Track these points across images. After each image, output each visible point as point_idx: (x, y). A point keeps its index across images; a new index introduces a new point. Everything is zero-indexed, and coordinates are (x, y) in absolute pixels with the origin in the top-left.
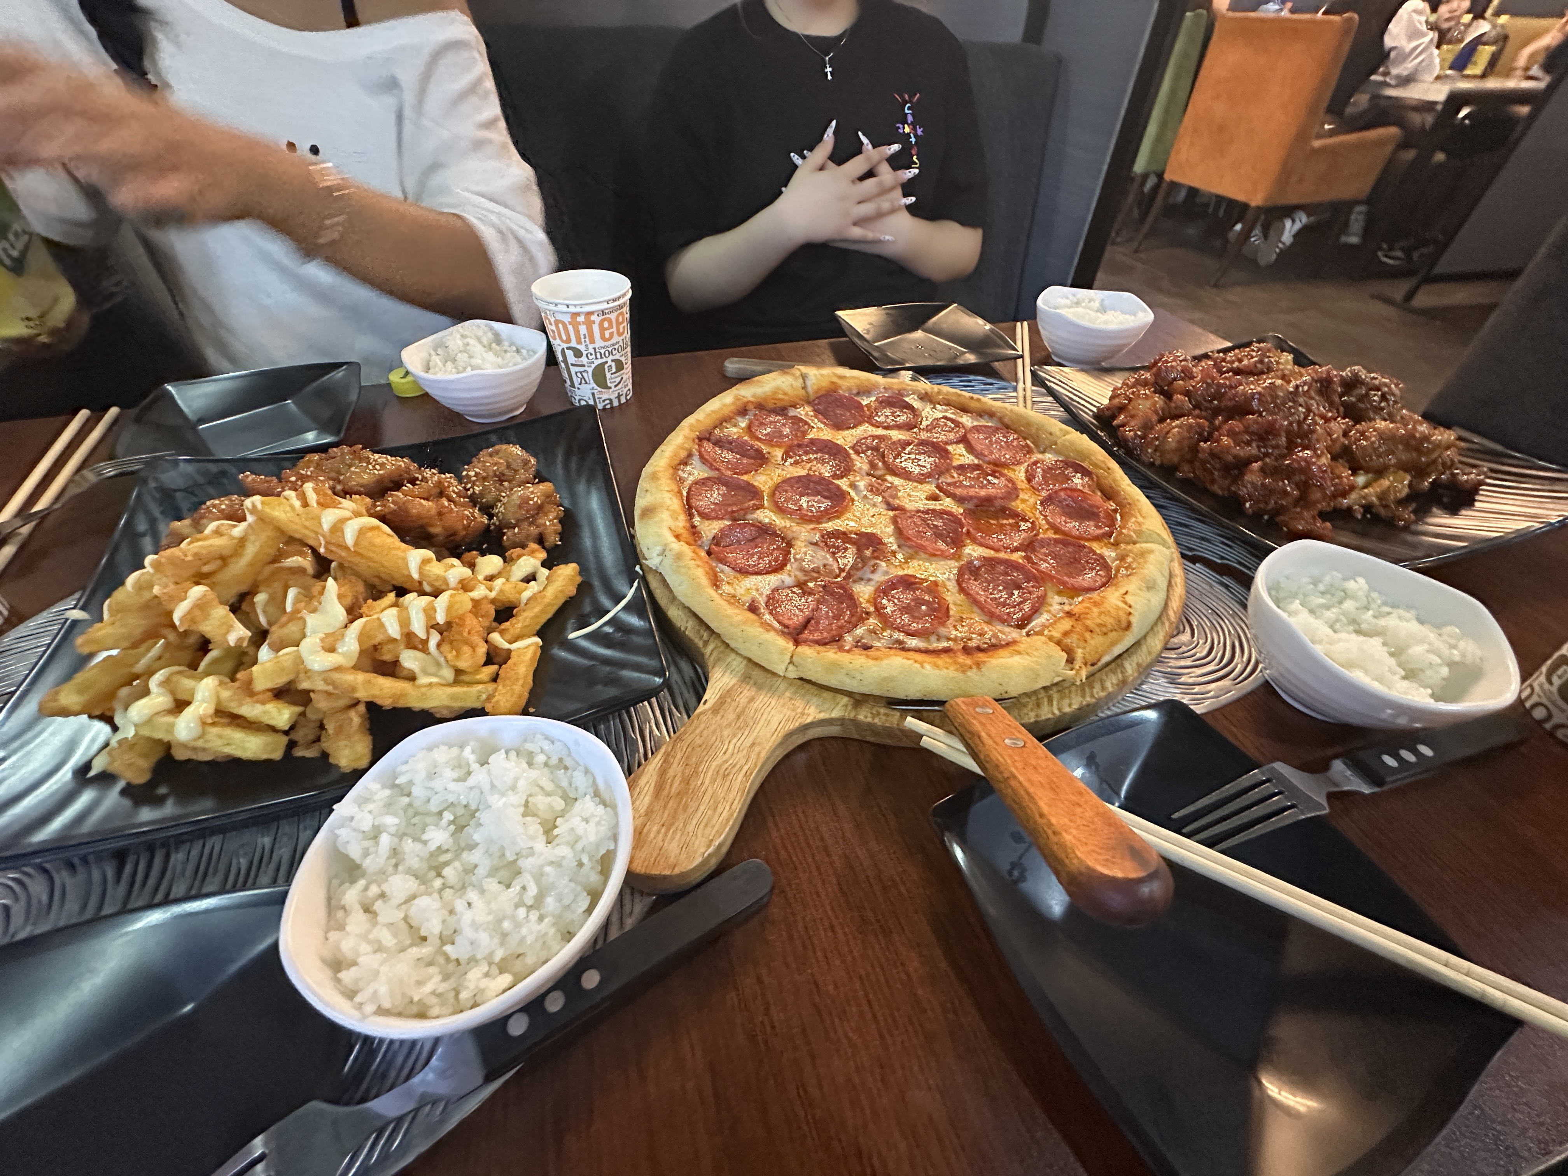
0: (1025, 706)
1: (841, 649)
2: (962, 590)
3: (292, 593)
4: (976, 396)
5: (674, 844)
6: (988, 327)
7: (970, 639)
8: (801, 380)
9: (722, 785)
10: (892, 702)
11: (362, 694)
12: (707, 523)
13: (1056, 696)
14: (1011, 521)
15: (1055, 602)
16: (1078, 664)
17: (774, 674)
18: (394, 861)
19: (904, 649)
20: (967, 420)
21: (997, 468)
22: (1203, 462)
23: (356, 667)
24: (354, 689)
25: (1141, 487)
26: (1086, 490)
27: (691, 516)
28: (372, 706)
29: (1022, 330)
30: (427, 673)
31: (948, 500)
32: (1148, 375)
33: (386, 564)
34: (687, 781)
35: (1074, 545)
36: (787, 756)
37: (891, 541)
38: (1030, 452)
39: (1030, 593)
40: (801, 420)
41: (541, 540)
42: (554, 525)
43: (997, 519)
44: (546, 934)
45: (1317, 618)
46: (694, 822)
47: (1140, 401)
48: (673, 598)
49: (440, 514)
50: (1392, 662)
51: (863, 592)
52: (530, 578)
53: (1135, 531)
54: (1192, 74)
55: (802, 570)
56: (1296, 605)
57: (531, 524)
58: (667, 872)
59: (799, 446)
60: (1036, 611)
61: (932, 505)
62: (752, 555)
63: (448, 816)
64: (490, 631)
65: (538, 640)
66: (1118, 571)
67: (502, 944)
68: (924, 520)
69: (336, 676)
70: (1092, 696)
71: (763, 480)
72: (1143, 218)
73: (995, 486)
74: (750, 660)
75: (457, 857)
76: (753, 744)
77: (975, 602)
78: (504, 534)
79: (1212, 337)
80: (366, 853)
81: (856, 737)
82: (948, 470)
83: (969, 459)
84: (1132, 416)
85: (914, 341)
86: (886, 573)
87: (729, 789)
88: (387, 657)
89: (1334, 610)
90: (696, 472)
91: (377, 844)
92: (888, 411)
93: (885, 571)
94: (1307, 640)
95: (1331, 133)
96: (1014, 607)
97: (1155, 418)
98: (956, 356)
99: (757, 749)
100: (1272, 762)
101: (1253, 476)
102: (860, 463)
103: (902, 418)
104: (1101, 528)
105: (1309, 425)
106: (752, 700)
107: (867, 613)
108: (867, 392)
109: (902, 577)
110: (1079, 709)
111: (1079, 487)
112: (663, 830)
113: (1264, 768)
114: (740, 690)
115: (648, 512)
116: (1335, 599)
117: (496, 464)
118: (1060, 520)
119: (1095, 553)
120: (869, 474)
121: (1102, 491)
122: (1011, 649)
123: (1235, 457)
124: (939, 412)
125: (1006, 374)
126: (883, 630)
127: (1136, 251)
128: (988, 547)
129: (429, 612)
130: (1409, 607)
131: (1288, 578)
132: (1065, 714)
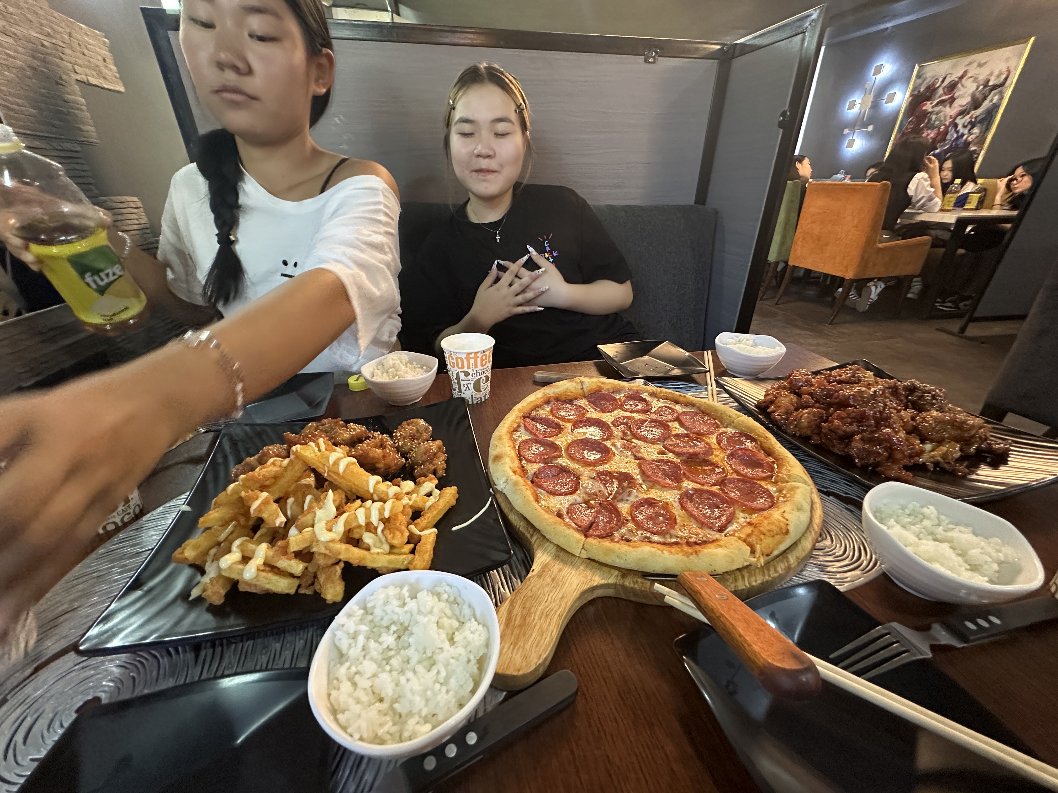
0: (727, 580)
1: (612, 540)
2: (683, 508)
3: (309, 498)
4: (683, 394)
5: (518, 656)
6: (687, 354)
7: (691, 537)
8: (580, 385)
9: (545, 621)
10: (645, 575)
11: (343, 557)
12: (530, 465)
13: (746, 575)
14: (710, 468)
15: (741, 518)
16: (758, 554)
17: (573, 555)
18: (363, 653)
19: (650, 542)
20: (678, 408)
21: (699, 436)
22: (825, 434)
23: (341, 541)
24: (339, 553)
25: (789, 449)
26: (754, 450)
27: (521, 460)
28: (347, 563)
29: (708, 355)
30: (375, 546)
31: (671, 454)
32: (785, 383)
33: (356, 483)
34: (524, 618)
35: (749, 482)
36: (582, 608)
37: (638, 477)
38: (718, 427)
39: (725, 511)
40: (581, 407)
41: (435, 473)
42: (442, 464)
43: (701, 466)
44: (450, 702)
45: (907, 530)
46: (530, 643)
47: (782, 398)
48: (512, 508)
49: (384, 457)
50: (960, 559)
51: (624, 508)
52: (429, 495)
53: (786, 475)
54: (797, 211)
55: (586, 493)
56: (892, 522)
57: (430, 463)
58: (515, 673)
59: (581, 422)
60: (729, 521)
61: (661, 457)
62: (557, 484)
63: (393, 628)
64: (409, 524)
65: (435, 530)
66: (778, 499)
67: (426, 705)
68: (657, 466)
69: (331, 545)
70: (769, 576)
71: (562, 441)
72: (779, 286)
73: (698, 447)
74: (558, 546)
75: (398, 653)
76: (562, 597)
77: (691, 515)
78: (415, 469)
79: (825, 360)
80: (350, 647)
81: (624, 597)
82: (669, 437)
83: (681, 431)
84: (779, 407)
85: (644, 361)
86: (637, 497)
87: (550, 624)
88: (356, 536)
89: (918, 526)
90: (523, 436)
91: (356, 642)
92: (631, 402)
93: (637, 495)
94: (901, 545)
95: (888, 240)
96: (716, 519)
97: (792, 408)
98: (670, 371)
99: (565, 600)
100: (889, 622)
101: (857, 444)
102: (617, 432)
103: (640, 406)
104: (765, 473)
105: (887, 413)
106: (560, 570)
107: (627, 520)
108: (618, 391)
109: (646, 499)
110: (762, 584)
111: (750, 448)
112: (512, 646)
113: (885, 625)
114: (553, 564)
115: (498, 458)
116: (917, 519)
117: (411, 430)
118: (740, 468)
119: (763, 488)
120: (622, 439)
121: (764, 450)
122: (715, 544)
123: (845, 431)
124: (661, 403)
125: (700, 381)
126: (637, 530)
127: (776, 304)
128: (697, 483)
129: (381, 511)
130: (966, 525)
131: (885, 505)
132: (753, 586)
